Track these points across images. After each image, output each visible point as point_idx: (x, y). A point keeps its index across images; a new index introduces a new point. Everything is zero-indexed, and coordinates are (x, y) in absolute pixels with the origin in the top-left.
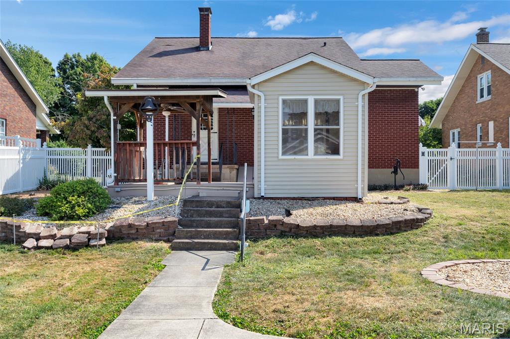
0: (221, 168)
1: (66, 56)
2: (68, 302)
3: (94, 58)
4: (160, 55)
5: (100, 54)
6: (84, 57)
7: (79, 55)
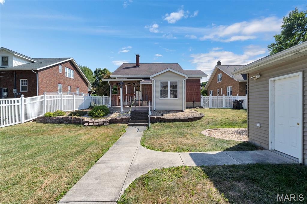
0: (142, 102)
1: (97, 69)
2: (98, 141)
3: (105, 69)
4: (124, 69)
5: (107, 68)
6: (102, 69)
7: (100, 69)
